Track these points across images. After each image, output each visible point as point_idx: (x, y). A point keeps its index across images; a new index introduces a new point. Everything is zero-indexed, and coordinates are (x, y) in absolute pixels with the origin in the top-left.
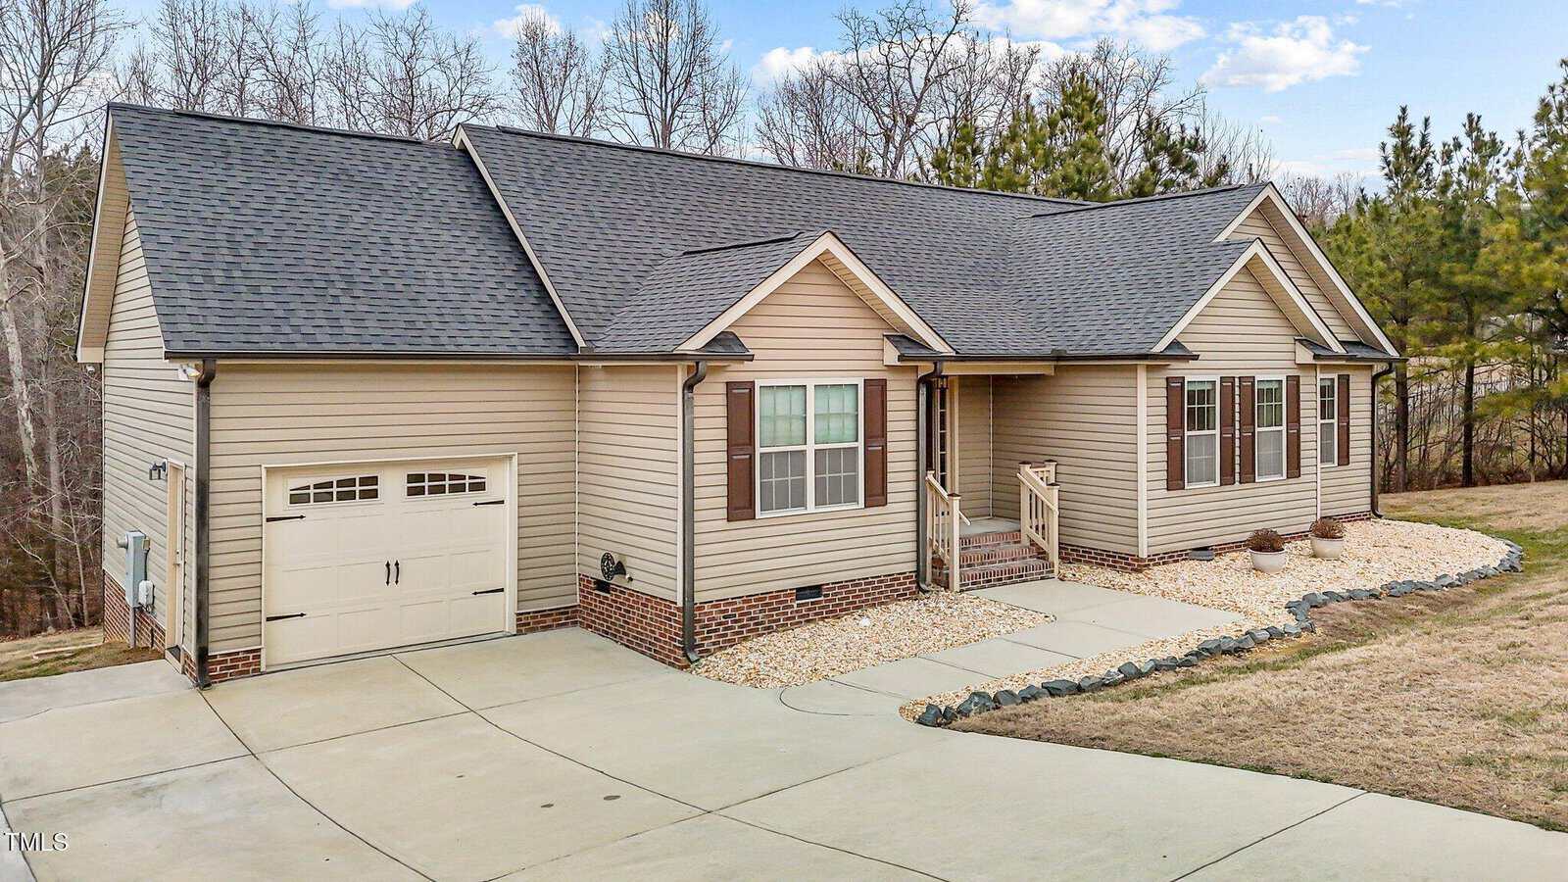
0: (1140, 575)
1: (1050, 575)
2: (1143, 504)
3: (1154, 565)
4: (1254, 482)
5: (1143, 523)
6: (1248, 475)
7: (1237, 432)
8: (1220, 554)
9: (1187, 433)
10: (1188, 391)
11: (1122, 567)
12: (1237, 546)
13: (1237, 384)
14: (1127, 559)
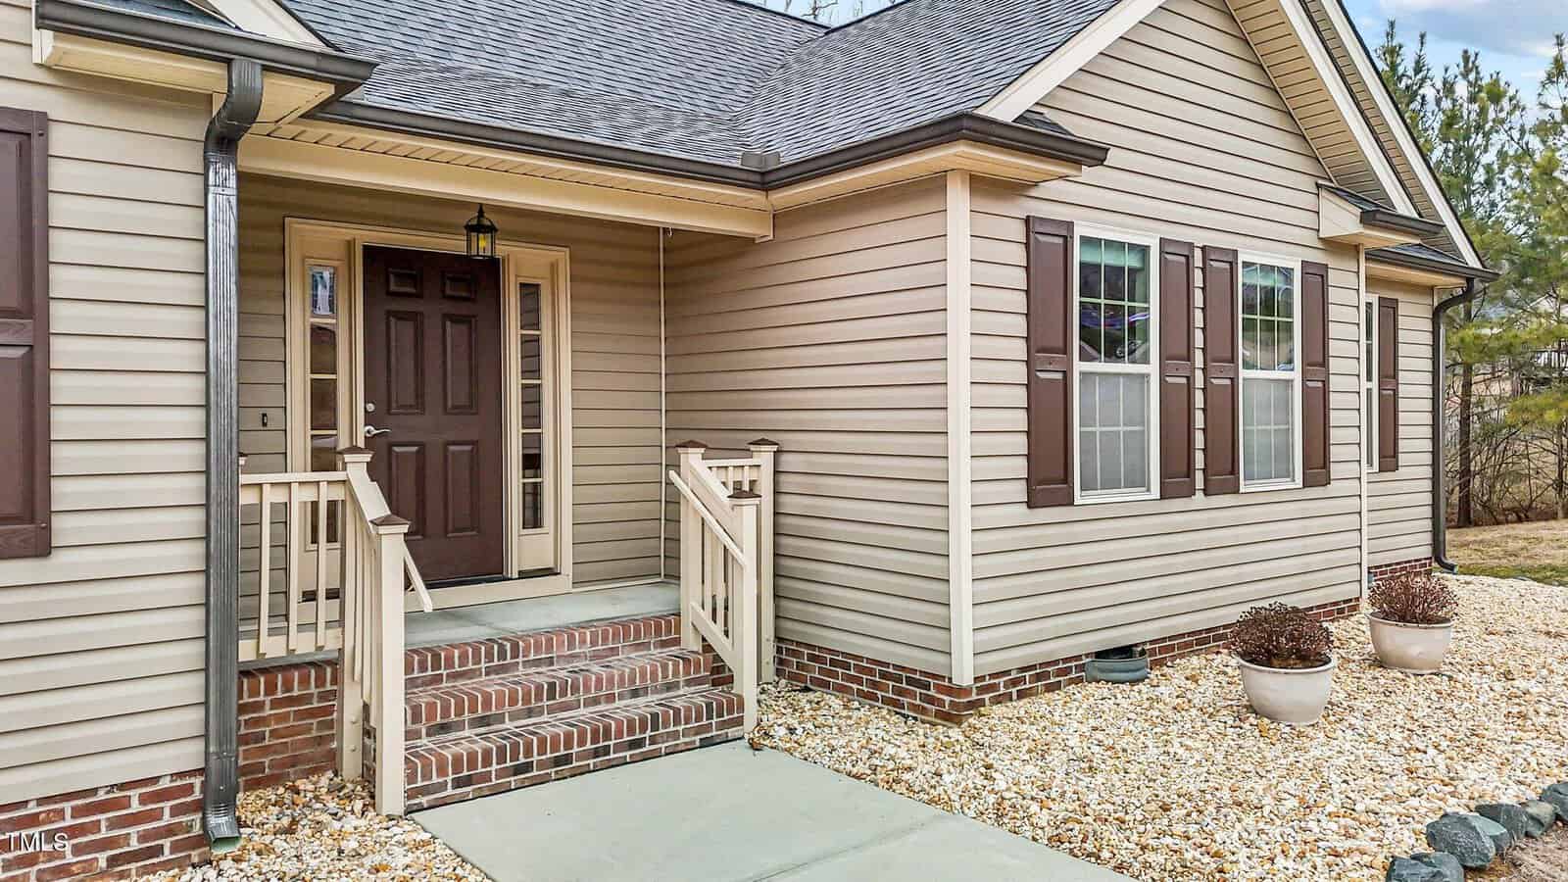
0: (955, 733)
1: (732, 732)
2: (962, 543)
3: (997, 701)
4: (1236, 491)
5: (963, 590)
6: (1224, 477)
7: (1199, 376)
8: (1160, 663)
9: (1079, 366)
10: (1083, 265)
11: (914, 707)
12: (1202, 640)
13: (1198, 261)
14: (927, 687)
